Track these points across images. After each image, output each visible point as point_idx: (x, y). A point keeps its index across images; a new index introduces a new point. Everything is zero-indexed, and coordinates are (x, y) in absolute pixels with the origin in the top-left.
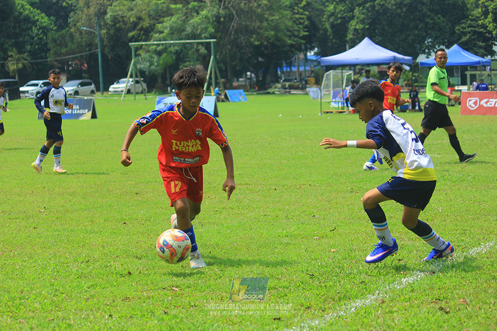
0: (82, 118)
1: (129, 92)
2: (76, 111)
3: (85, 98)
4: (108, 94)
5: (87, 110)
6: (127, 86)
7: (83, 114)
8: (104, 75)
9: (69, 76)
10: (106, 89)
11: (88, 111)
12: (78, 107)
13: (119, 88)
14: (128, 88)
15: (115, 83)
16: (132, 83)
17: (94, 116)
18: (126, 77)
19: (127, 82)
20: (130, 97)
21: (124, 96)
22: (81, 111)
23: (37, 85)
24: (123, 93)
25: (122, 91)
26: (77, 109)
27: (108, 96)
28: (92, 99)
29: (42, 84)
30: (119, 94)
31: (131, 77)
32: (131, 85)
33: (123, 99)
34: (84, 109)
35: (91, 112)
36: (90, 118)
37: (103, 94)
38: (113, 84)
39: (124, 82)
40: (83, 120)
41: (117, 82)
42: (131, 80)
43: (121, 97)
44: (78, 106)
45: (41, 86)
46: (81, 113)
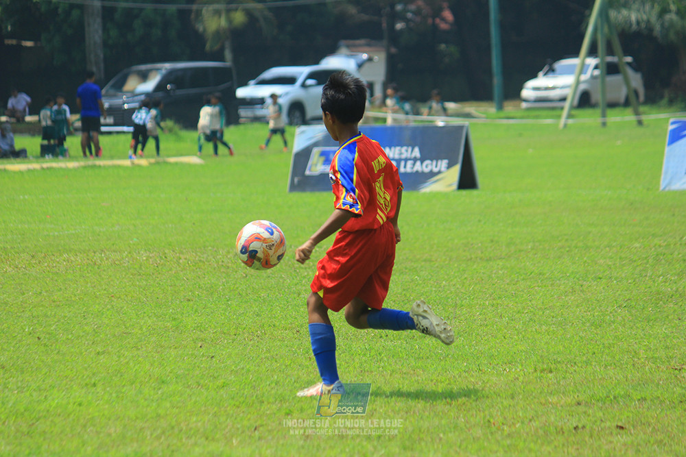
0: (430, 188)
1: (585, 100)
2: (409, 163)
3: (440, 124)
4: (519, 106)
5: (443, 164)
6: (578, 82)
7: (432, 174)
8: (505, 46)
9: (393, 50)
10: (512, 93)
11: (450, 166)
12: (417, 152)
13: (553, 88)
14: (582, 87)
15: (541, 74)
16: (597, 72)
17: (467, 181)
18: (575, 53)
19: (577, 70)
20: (589, 118)
21: (570, 116)
22: (427, 166)
23: (290, 81)
24: (567, 105)
25: (564, 99)
26: (415, 160)
27: (519, 114)
28: (461, 128)
29: (311, 76)
30: (553, 109)
31: (592, 52)
32: (593, 77)
33: (565, 125)
34: (436, 157)
35: (456, 171)
36: (455, 186)
37: (500, 108)
38: (534, 76)
39: (569, 71)
40: (435, 195)
41: (546, 68)
42: (592, 62)
43: (559, 117)
44: (417, 150)
45: (304, 85)
46: (427, 170)
